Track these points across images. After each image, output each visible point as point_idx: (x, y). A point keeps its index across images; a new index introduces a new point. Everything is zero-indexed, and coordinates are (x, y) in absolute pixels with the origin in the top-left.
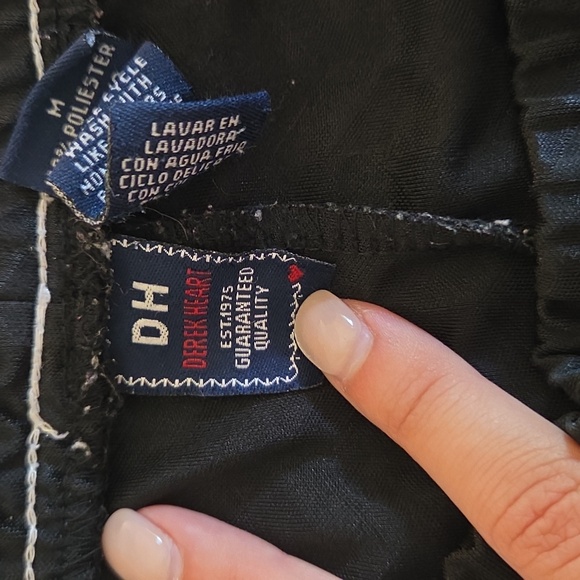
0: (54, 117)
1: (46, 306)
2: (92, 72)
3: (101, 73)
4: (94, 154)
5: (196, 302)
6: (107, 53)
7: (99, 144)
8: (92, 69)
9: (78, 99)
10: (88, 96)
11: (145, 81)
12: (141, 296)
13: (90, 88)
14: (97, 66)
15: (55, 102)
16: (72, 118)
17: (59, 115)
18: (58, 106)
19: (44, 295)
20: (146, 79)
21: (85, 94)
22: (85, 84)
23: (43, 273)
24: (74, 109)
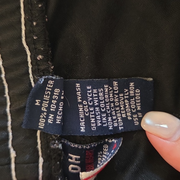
0: (38, 105)
1: (42, 164)
2: (47, 90)
3: (51, 89)
4: (104, 119)
5: (90, 159)
6: (51, 83)
7: (102, 116)
8: (47, 88)
9: (44, 99)
10: (47, 97)
11: (95, 91)
12: (71, 158)
13: (48, 95)
14: (49, 87)
15: (37, 101)
16: (44, 105)
17: (39, 105)
18: (38, 102)
19: (41, 160)
20: (95, 90)
21: (46, 97)
22: (46, 93)
23: (40, 153)
24: (44, 102)
